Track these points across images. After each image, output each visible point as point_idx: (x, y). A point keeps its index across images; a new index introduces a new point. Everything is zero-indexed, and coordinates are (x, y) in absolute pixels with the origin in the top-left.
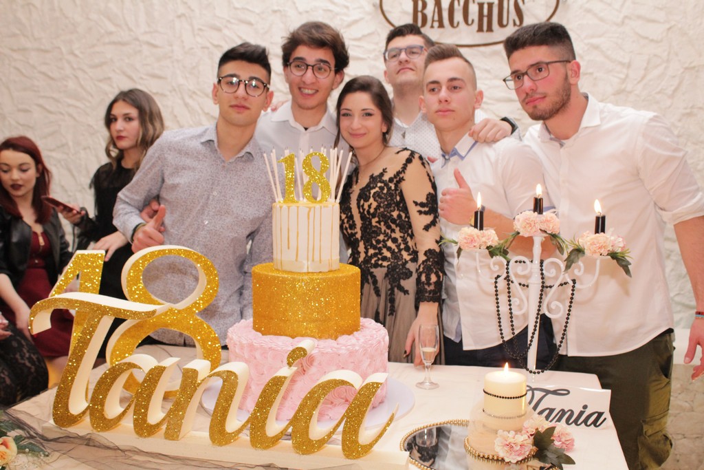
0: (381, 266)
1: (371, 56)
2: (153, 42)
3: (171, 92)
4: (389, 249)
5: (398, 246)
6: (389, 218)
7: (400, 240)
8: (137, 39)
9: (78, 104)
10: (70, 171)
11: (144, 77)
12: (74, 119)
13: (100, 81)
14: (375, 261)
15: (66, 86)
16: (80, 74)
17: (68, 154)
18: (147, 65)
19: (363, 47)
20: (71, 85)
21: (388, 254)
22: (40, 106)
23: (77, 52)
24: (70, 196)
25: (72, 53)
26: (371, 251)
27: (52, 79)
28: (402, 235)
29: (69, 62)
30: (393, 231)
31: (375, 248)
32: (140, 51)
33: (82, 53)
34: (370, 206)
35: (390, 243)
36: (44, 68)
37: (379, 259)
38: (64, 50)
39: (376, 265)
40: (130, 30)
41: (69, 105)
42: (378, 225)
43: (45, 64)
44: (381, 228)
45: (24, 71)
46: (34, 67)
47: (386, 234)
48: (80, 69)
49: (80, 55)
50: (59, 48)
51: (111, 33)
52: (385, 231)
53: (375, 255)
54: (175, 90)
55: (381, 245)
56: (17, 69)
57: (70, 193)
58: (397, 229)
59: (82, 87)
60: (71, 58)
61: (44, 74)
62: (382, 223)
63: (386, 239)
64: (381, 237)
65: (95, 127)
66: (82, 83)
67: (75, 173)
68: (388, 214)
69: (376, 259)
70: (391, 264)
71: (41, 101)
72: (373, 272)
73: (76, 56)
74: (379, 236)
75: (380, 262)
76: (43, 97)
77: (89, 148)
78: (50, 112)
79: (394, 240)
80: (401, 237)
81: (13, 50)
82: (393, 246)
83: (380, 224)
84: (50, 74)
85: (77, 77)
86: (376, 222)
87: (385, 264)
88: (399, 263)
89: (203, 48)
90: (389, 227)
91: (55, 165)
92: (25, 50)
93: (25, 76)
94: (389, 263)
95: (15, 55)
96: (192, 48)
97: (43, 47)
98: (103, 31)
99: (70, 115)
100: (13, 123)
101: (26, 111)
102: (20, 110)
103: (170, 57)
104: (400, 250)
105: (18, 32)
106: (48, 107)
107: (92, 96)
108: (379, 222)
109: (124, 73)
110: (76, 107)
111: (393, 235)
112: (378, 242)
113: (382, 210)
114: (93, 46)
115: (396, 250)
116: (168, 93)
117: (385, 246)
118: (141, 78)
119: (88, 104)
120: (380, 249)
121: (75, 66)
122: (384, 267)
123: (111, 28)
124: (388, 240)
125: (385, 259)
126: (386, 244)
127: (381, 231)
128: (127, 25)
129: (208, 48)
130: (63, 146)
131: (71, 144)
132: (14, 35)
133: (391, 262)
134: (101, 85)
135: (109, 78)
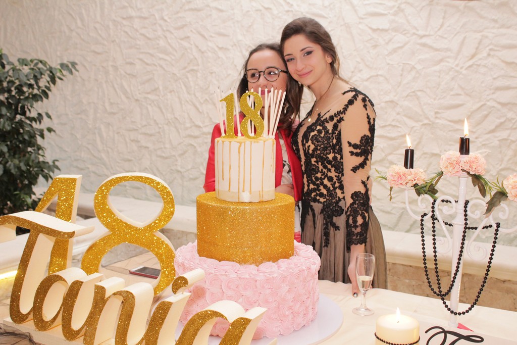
0: (318, 201)
2: (220, 7)
3: (232, 46)
4: (325, 187)
5: (333, 185)
6: (325, 159)
7: (335, 179)
8: (208, 6)
9: (167, 58)
10: (160, 108)
11: (213, 35)
12: (164, 69)
13: (182, 39)
14: (314, 195)
15: (158, 44)
16: (168, 35)
17: (159, 96)
18: (215, 25)
20: (162, 43)
21: (325, 192)
22: (141, 60)
23: (166, 18)
25: (162, 19)
26: (312, 186)
27: (149, 39)
28: (337, 174)
29: (160, 26)
30: (329, 170)
31: (314, 184)
32: (210, 15)
33: (170, 18)
35: (326, 182)
36: (143, 31)
38: (157, 16)
39: (315, 200)
41: (161, 59)
43: (145, 28)
45: (130, 33)
46: (137, 30)
47: (323, 174)
48: (168, 31)
49: (169, 20)
50: (154, 15)
51: (190, 2)
52: (322, 170)
53: (314, 190)
54: (235, 45)
55: (318, 182)
56: (126, 32)
58: (333, 169)
59: (169, 44)
60: (161, 22)
61: (143, 35)
63: (323, 177)
64: (319, 175)
65: (178, 75)
66: (170, 41)
70: (326, 201)
71: (141, 56)
72: (312, 206)
73: (165, 21)
74: (317, 174)
75: (318, 198)
76: (142, 53)
77: (173, 91)
78: (147, 64)
79: (330, 179)
80: (336, 176)
81: (124, 19)
82: (329, 184)
83: (318, 164)
84: (147, 35)
85: (166, 37)
86: (315, 162)
87: (322, 200)
88: (333, 201)
90: (325, 167)
91: (150, 104)
92: (131, 18)
93: (131, 38)
94: (325, 200)
95: (125, 22)
97: (143, 15)
99: (161, 66)
100: (123, 72)
101: (131, 64)
102: (127, 63)
103: (232, 19)
104: (335, 188)
106: (146, 60)
107: (176, 51)
108: (317, 162)
109: (199, 33)
110: (165, 60)
111: (329, 174)
112: (317, 179)
113: (318, 152)
114: (178, 12)
115: (332, 188)
116: (230, 48)
117: (322, 184)
118: (211, 36)
119: (173, 58)
120: (318, 186)
121: (165, 29)
122: (321, 203)
124: (324, 179)
125: (321, 195)
126: (323, 182)
127: (319, 170)
130: (156, 89)
131: (161, 88)
132: (124, 7)
133: (327, 199)
134: (182, 42)
135: (188, 37)
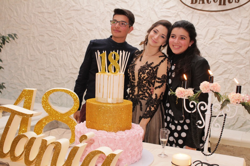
1: (174, 16)
2: (89, 10)
8: (83, 9)
9: (61, 33)
10: (56, 59)
13: (69, 25)
14: (142, 97)
15: (57, 26)
16: (62, 22)
17: (56, 52)
18: (86, 18)
19: (170, 12)
20: (59, 26)
21: (147, 95)
22: (47, 34)
23: (61, 13)
24: (56, 68)
25: (59, 14)
26: (140, 93)
27: (52, 23)
29: (58, 17)
32: (84, 13)
34: (144, 77)
35: (148, 91)
36: (49, 20)
37: (143, 96)
38: (57, 12)
39: (142, 99)
41: (58, 34)
42: (145, 83)
43: (50, 18)
44: (146, 85)
45: (42, 20)
46: (46, 19)
48: (62, 20)
49: (62, 15)
50: (55, 12)
51: (74, 6)
52: (147, 86)
54: (96, 28)
56: (40, 20)
57: (56, 67)
59: (62, 27)
60: (59, 16)
62: (147, 83)
63: (147, 89)
65: (66, 42)
66: (63, 25)
67: (59, 60)
68: (151, 81)
69: (142, 96)
71: (48, 32)
72: (141, 101)
73: (61, 15)
76: (48, 30)
77: (64, 50)
78: (51, 36)
81: (39, 13)
84: (51, 22)
85: (61, 23)
87: (146, 99)
90: (149, 85)
91: (52, 57)
92: (43, 12)
93: (43, 22)
95: (39, 15)
96: (103, 12)
97: (49, 12)
98: (71, 5)
99: (58, 38)
100: (38, 40)
101: (42, 36)
102: (40, 35)
103: (95, 16)
106: (50, 34)
107: (66, 30)
108: (146, 83)
109: (78, 22)
110: (60, 34)
112: (144, 90)
113: (149, 79)
114: (67, 11)
116: (94, 30)
117: (147, 92)
118: (84, 24)
119: (64, 33)
120: (144, 93)
121: (60, 19)
123: (74, 4)
124: (148, 90)
126: (147, 91)
127: (146, 86)
128: (80, 3)
130: (55, 49)
131: (57, 48)
132: (40, 7)
134: (69, 26)
135: (72, 24)
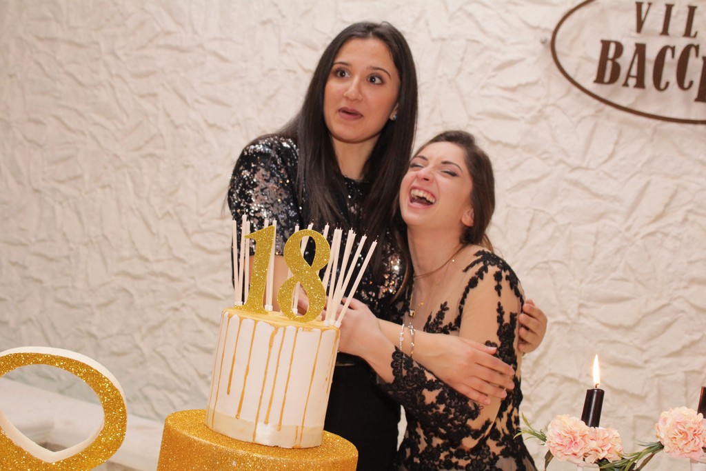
0: (456, 466)
1: (528, 116)
2: (223, 53)
3: (233, 126)
8: (201, 46)
9: (106, 124)
10: (78, 213)
11: (201, 100)
12: (98, 142)
13: (142, 96)
15: (96, 97)
16: (117, 83)
17: (80, 190)
18: (208, 83)
19: (516, 101)
20: (104, 96)
22: (58, 118)
23: (120, 53)
24: (71, 249)
25: (113, 53)
27: (80, 84)
29: (106, 65)
32: (203, 63)
33: (126, 54)
36: (72, 68)
37: (451, 455)
38: (103, 47)
40: (195, 32)
41: (96, 124)
43: (76, 62)
45: (46, 68)
46: (60, 65)
48: (119, 76)
49: (124, 58)
50: (97, 43)
51: (168, 33)
56: (38, 64)
57: (72, 245)
59: (117, 101)
60: (110, 59)
61: (70, 75)
65: (123, 159)
66: (119, 95)
67: (85, 219)
71: (60, 112)
73: (117, 58)
75: (454, 460)
76: (63, 107)
77: (109, 186)
78: (69, 129)
81: (40, 39)
84: (79, 77)
85: (112, 87)
89: (289, 71)
91: (61, 203)
92: (53, 40)
93: (47, 75)
95: (40, 46)
96: (272, 70)
97: (77, 40)
98: (158, 29)
99: (94, 138)
100: (19, 136)
101: (38, 122)
102: (31, 120)
105: (50, 15)
106: (67, 121)
107: (127, 115)
109: (177, 91)
110: (105, 128)
114: (143, 47)
116: (230, 128)
118: (197, 101)
119: (120, 126)
121: (114, 72)
123: (170, 25)
129: (295, 72)
130: (76, 178)
131: (87, 176)
132: (45, 19)
134: (143, 102)
135: (154, 95)
